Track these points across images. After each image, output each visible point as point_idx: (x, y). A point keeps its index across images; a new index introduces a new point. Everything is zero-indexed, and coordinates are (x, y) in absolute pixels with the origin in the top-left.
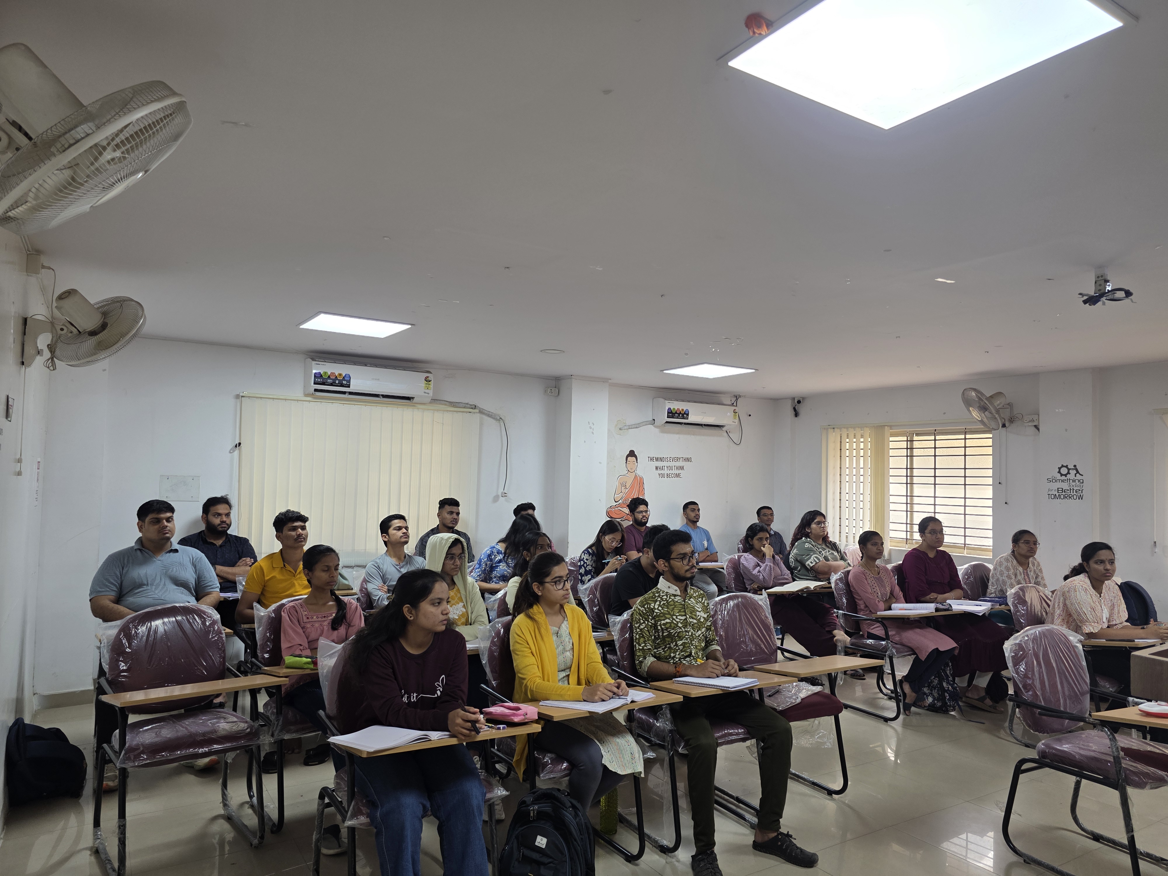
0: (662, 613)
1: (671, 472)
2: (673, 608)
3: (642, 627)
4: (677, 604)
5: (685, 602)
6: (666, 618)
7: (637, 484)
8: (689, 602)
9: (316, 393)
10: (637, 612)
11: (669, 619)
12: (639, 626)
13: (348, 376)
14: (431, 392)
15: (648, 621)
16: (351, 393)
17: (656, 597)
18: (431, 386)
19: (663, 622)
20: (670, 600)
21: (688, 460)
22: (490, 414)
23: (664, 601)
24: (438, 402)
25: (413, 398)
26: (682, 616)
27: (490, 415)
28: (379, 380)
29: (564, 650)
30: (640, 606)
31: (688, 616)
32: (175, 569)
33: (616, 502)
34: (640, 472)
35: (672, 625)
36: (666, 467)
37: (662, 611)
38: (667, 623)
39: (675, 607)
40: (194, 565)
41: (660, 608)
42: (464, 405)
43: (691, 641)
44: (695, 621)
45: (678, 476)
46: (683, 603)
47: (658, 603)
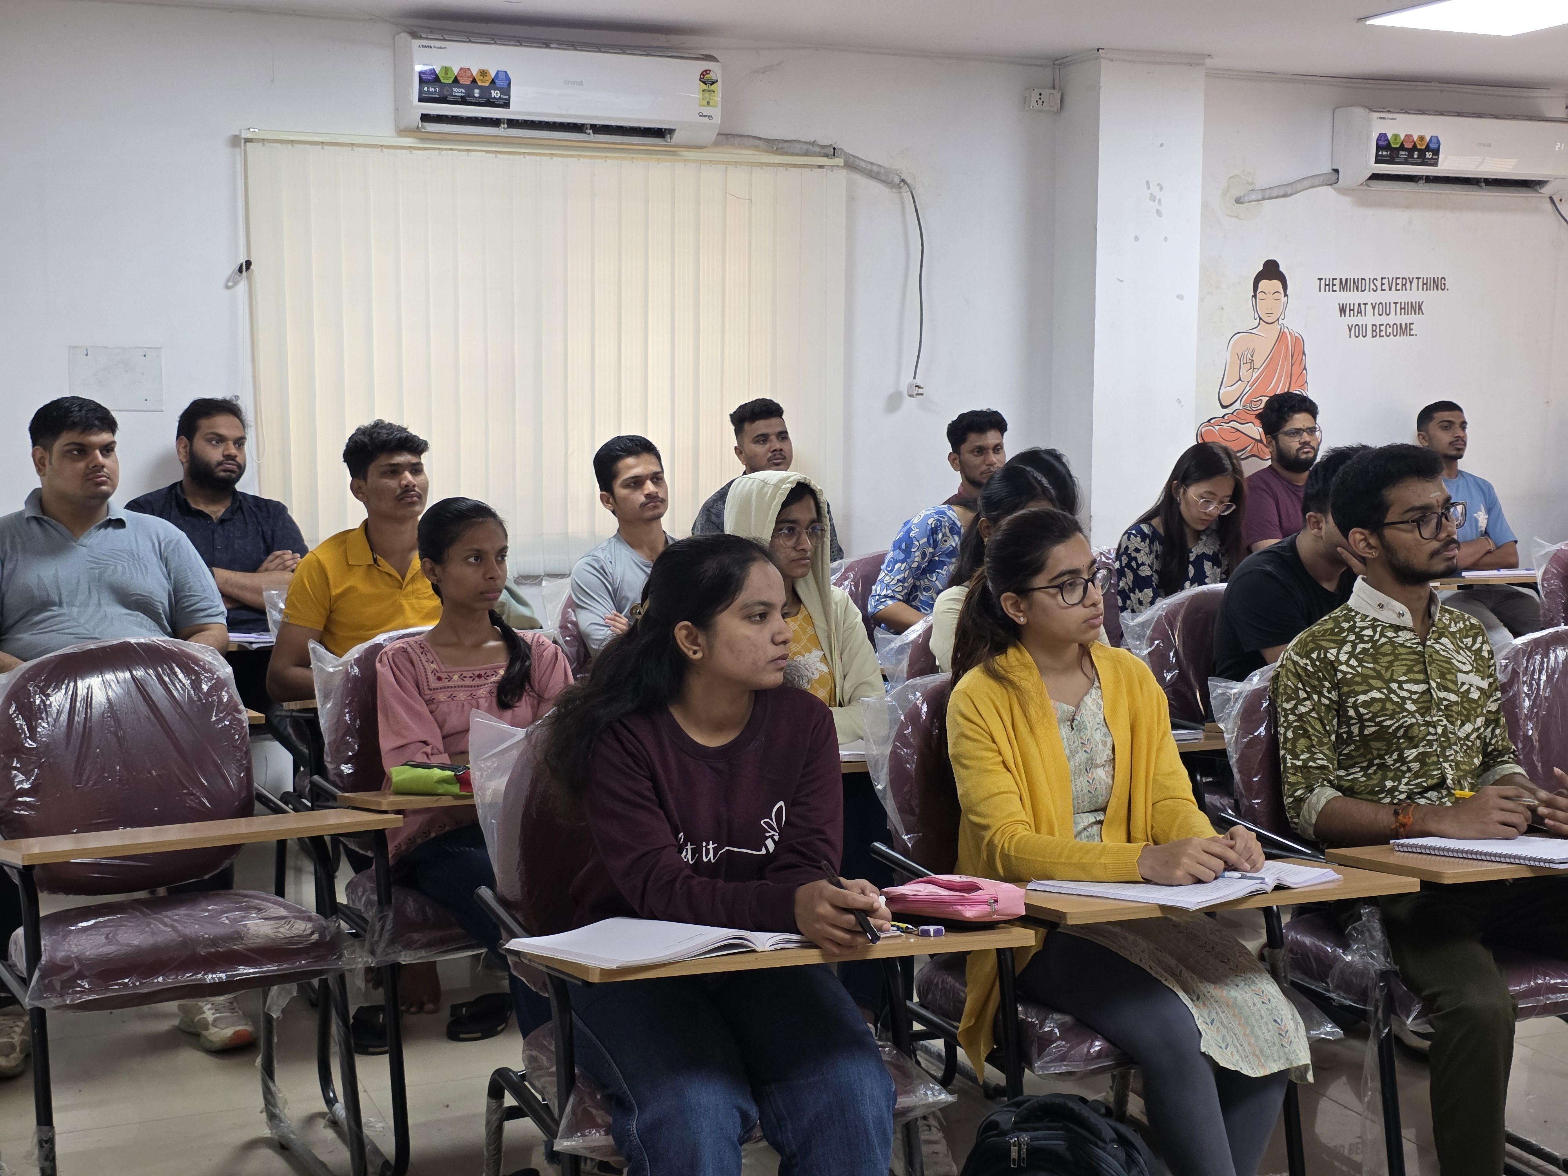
0: (1359, 674)
1: (1384, 319)
2: (1391, 663)
3: (1302, 709)
4: (1402, 650)
5: (1424, 646)
6: (1372, 688)
7: (1286, 357)
8: (1437, 646)
9: (426, 124)
10: (1288, 670)
11: (1379, 690)
12: (1295, 707)
13: (504, 77)
14: (716, 113)
15: (1321, 694)
16: (513, 123)
17: (1342, 630)
18: (718, 98)
19: (1362, 698)
20: (1383, 640)
21: (1437, 284)
22: (875, 168)
23: (1367, 642)
24: (737, 141)
25: (671, 131)
26: (1416, 682)
27: (875, 174)
28: (581, 83)
29: (1090, 765)
30: (1297, 654)
31: (1434, 685)
32: (119, 568)
33: (1224, 407)
34: (1293, 323)
35: (1389, 705)
36: (1369, 307)
37: (1359, 669)
38: (1374, 700)
39: (1396, 659)
40: (165, 560)
41: (1353, 662)
42: (805, 147)
43: (1444, 749)
44: (1453, 697)
45: (1405, 330)
46: (1420, 648)
47: (1347, 648)
